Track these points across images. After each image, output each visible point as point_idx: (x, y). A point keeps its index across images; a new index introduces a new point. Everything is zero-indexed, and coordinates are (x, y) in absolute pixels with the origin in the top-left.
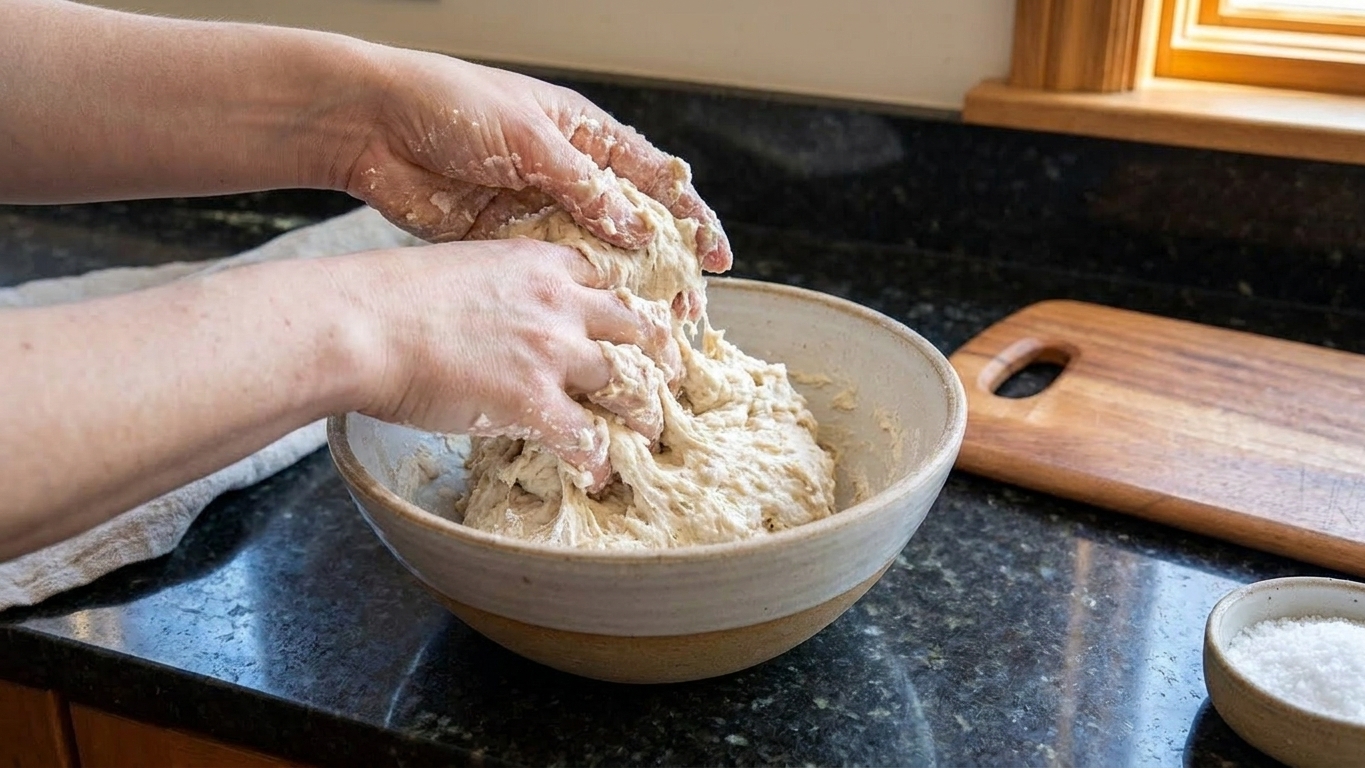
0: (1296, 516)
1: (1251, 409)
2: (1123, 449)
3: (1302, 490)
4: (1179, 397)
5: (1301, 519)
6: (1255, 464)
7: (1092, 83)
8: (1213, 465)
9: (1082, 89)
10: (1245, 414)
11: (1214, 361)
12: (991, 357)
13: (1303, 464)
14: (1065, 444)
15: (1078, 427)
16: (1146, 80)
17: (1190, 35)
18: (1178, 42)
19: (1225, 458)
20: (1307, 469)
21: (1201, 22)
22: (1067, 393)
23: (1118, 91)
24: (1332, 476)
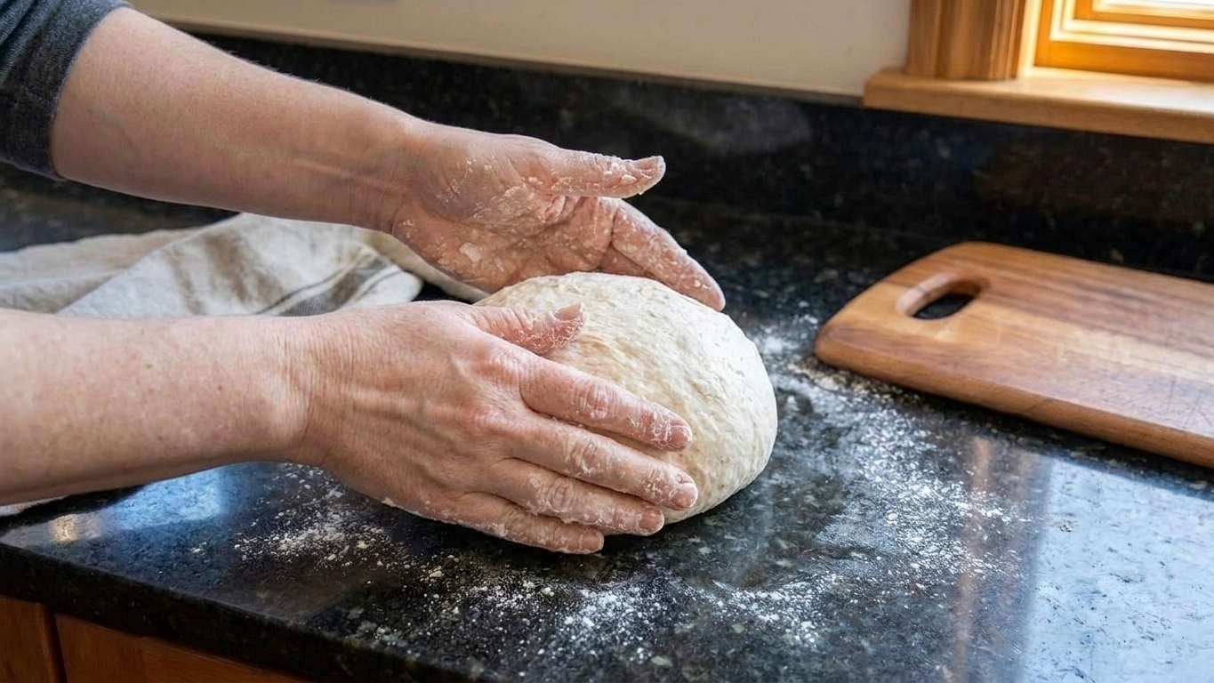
0: (1163, 417)
1: (1136, 333)
2: (1018, 363)
3: (1170, 397)
4: (1073, 321)
5: (1168, 420)
6: (1132, 376)
7: (979, 72)
8: (1094, 375)
9: (970, 77)
10: (1130, 335)
11: (1108, 292)
12: (910, 286)
13: (1174, 377)
14: (967, 357)
15: (982, 344)
16: (1027, 69)
17: (1066, 29)
18: (1056, 35)
19: (1105, 370)
20: (1178, 380)
21: (1077, 17)
22: (973, 317)
23: (1003, 79)
24: (1199, 387)
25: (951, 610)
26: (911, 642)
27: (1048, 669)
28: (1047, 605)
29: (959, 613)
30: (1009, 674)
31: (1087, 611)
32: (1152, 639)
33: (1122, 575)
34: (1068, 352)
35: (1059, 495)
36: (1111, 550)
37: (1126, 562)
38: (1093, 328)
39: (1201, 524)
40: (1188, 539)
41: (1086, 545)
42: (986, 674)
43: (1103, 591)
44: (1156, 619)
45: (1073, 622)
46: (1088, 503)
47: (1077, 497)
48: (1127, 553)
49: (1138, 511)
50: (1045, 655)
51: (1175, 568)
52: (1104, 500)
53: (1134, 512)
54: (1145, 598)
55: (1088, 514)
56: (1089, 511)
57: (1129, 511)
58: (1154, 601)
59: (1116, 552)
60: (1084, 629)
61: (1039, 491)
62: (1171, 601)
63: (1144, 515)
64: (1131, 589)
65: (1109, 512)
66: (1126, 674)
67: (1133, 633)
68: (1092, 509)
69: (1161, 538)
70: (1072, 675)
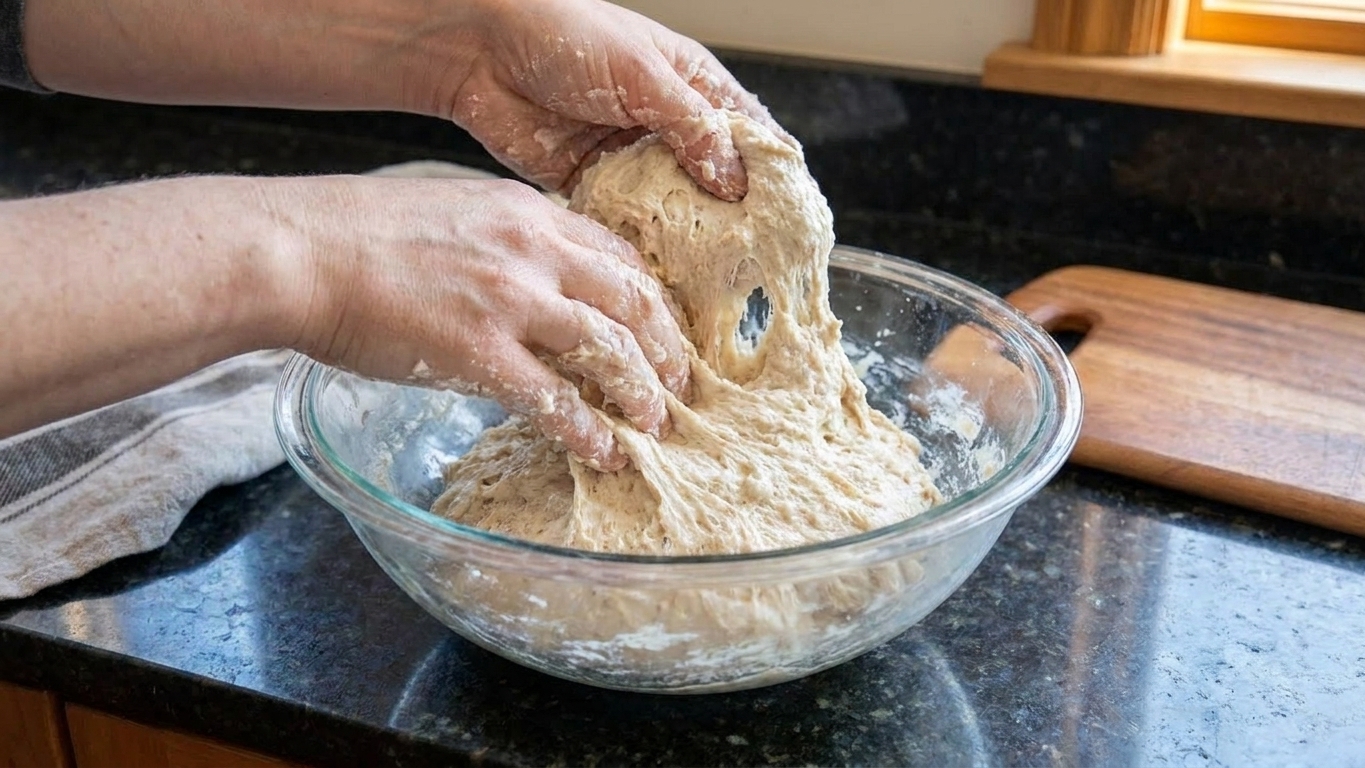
0: (1319, 482)
1: (1277, 375)
3: (1325, 455)
4: (1203, 364)
5: (1323, 485)
6: (1278, 431)
7: (1119, 46)
8: (1234, 431)
9: (1108, 52)
10: (1270, 379)
11: (1238, 326)
13: (1326, 429)
15: (1101, 394)
16: (1176, 43)
19: (1247, 424)
20: (1331, 435)
22: (1087, 357)
23: (1146, 53)
24: (1356, 442)
25: (1060, 683)
26: (1015, 719)
27: (1167, 749)
28: (1168, 677)
29: (1069, 687)
30: (1125, 753)
31: (1212, 683)
32: (1284, 716)
33: (1249, 644)
34: (1203, 404)
35: (1179, 554)
36: (1238, 616)
37: (1255, 629)
38: (1225, 370)
39: (1340, 587)
40: (1324, 604)
41: (1210, 610)
42: (1099, 754)
43: (1229, 660)
44: (1288, 693)
45: (1196, 696)
46: (1212, 564)
47: (1201, 557)
48: (1255, 619)
49: (1268, 573)
50: (1166, 733)
51: (1309, 636)
52: (1231, 560)
53: (1263, 574)
54: (1277, 670)
55: (1213, 575)
56: (1213, 572)
57: (1258, 572)
58: (1286, 672)
59: (1244, 618)
60: (1208, 704)
61: (1158, 550)
62: (1305, 673)
63: (1275, 576)
64: (1260, 659)
65: (1237, 575)
66: (1256, 754)
67: (1263, 709)
68: (1218, 571)
69: (1294, 603)
70: (1194, 756)
